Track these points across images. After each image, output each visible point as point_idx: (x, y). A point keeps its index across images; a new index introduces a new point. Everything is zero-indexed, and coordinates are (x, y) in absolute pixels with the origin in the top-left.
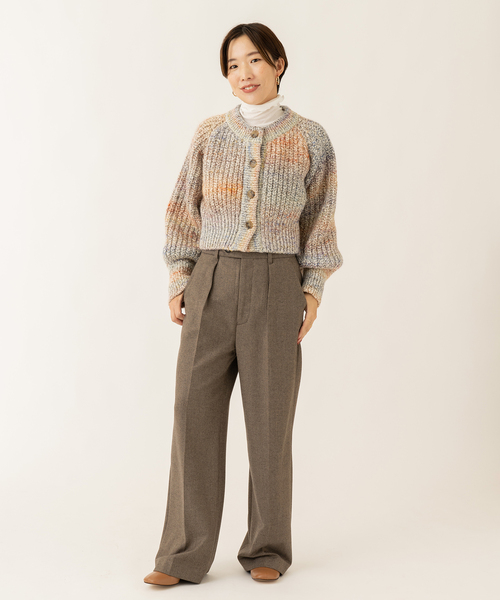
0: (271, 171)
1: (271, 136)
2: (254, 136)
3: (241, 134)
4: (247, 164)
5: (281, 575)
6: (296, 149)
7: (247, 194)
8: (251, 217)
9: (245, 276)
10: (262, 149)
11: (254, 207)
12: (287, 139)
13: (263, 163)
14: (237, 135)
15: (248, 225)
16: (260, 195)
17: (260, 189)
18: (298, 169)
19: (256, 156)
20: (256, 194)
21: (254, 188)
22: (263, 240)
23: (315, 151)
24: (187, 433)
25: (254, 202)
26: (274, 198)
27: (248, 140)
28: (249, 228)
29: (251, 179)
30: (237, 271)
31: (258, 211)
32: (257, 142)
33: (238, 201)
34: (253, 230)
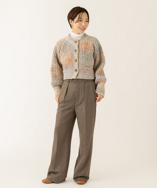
0: (82, 53)
1: (81, 42)
2: (75, 42)
3: (71, 42)
4: (74, 51)
5: (86, 182)
6: (89, 46)
7: (75, 61)
8: (77, 68)
9: (78, 88)
10: (78, 46)
11: (77, 64)
12: (86, 43)
13: (79, 50)
14: (70, 43)
15: (76, 70)
16: (79, 61)
17: (79, 59)
18: (90, 51)
19: (77, 49)
20: (78, 60)
21: (77, 58)
22: (81, 75)
23: (95, 46)
24: (58, 137)
25: (77, 63)
26: (83, 61)
27: (74, 44)
28: (76, 71)
29: (76, 56)
30: (75, 86)
31: (78, 66)
32: (77, 44)
33: (72, 63)
34: (78, 72)
